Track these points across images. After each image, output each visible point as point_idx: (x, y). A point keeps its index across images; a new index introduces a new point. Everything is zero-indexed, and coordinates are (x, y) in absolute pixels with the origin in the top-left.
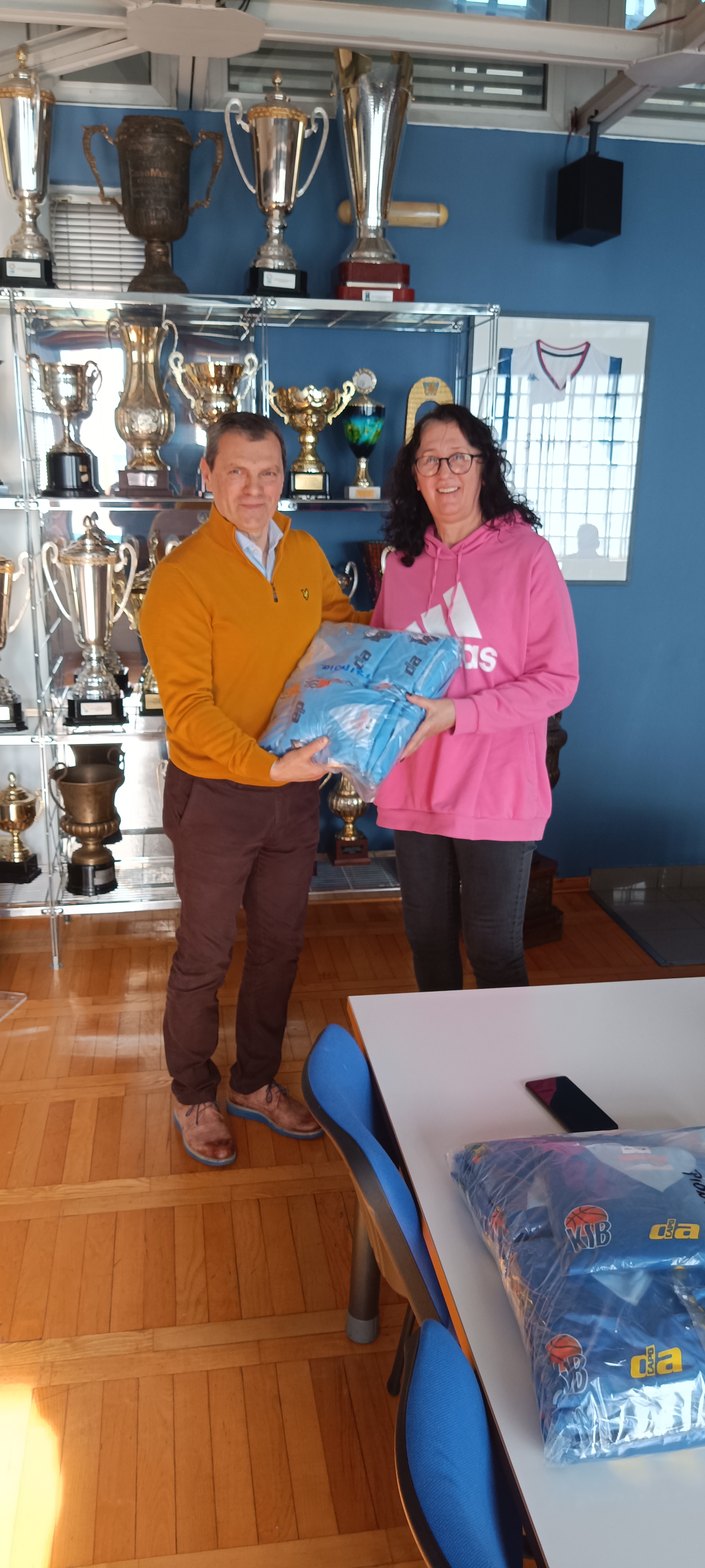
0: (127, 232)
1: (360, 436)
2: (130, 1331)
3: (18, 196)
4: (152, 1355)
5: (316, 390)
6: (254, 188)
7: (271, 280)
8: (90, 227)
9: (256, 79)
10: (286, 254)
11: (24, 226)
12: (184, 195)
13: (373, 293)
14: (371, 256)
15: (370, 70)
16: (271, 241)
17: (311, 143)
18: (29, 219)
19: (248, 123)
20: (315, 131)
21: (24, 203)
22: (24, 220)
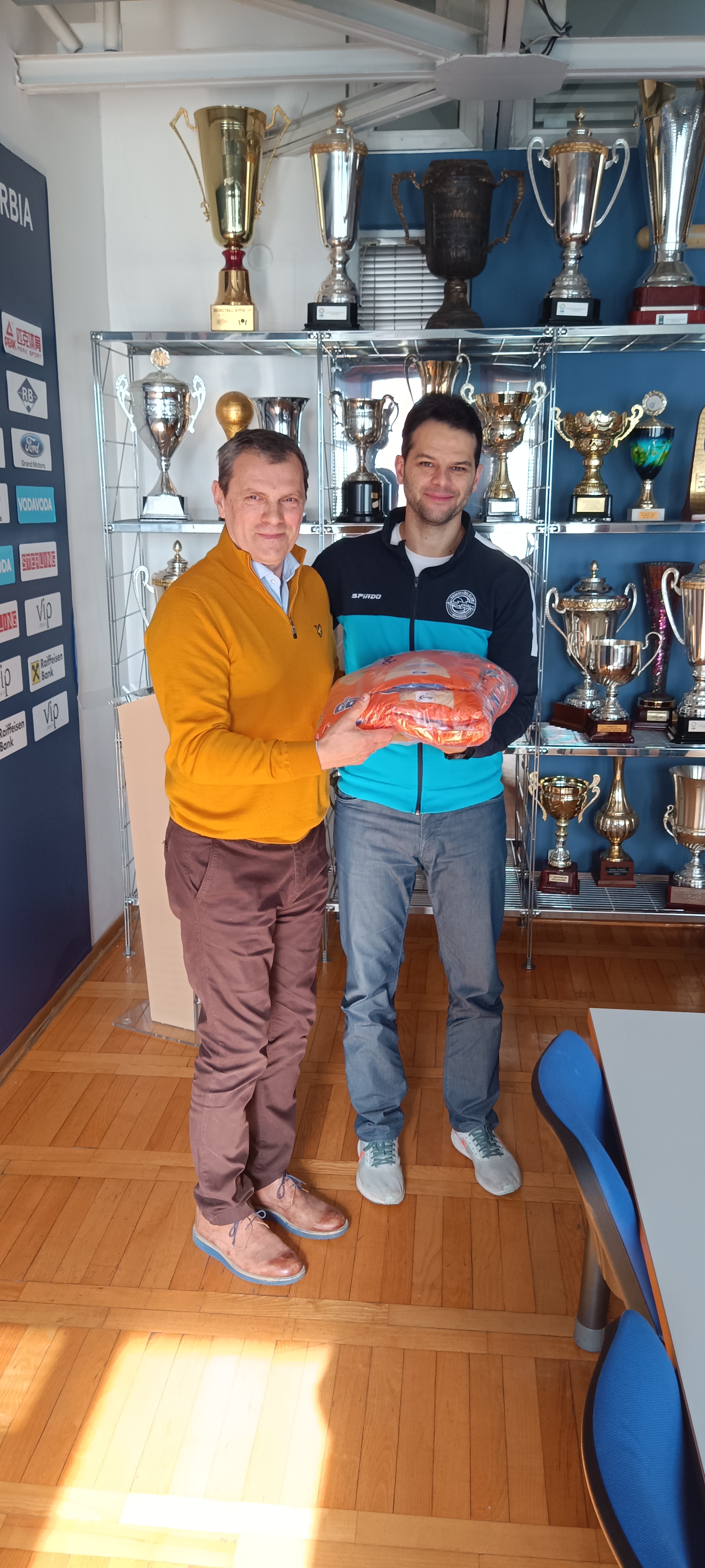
0: (428, 271)
1: (647, 459)
2: (368, 1302)
3: (330, 244)
4: (386, 1327)
5: (603, 415)
6: (553, 222)
7: (564, 309)
8: (395, 269)
9: (561, 115)
10: (581, 283)
11: (334, 273)
12: (484, 233)
13: (666, 316)
14: (668, 280)
15: (674, 98)
16: (568, 273)
17: (611, 174)
18: (339, 266)
19: (549, 159)
20: (616, 162)
21: (335, 251)
22: (335, 266)
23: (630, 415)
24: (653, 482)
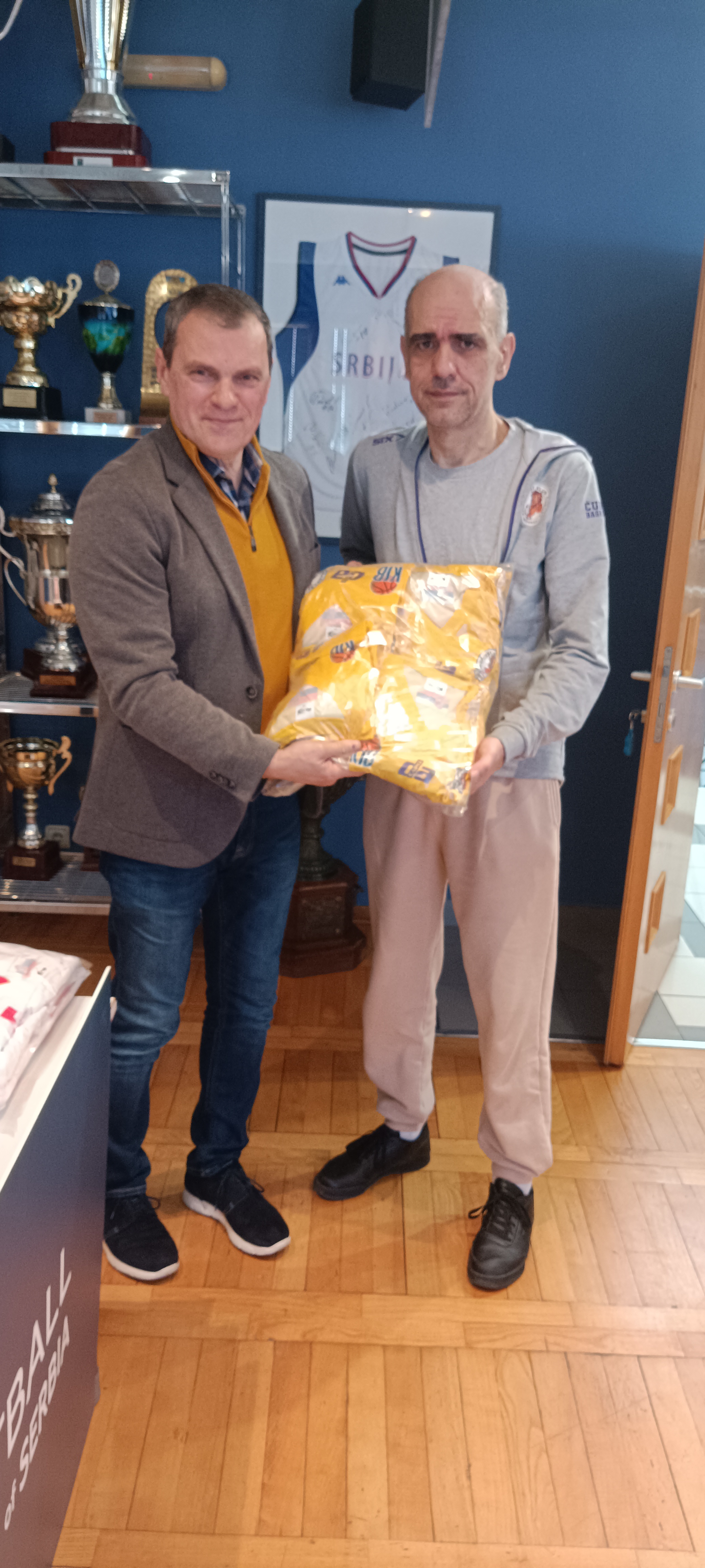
13: (87, 160)
14: (100, 115)
23: (65, 286)
24: (114, 376)
